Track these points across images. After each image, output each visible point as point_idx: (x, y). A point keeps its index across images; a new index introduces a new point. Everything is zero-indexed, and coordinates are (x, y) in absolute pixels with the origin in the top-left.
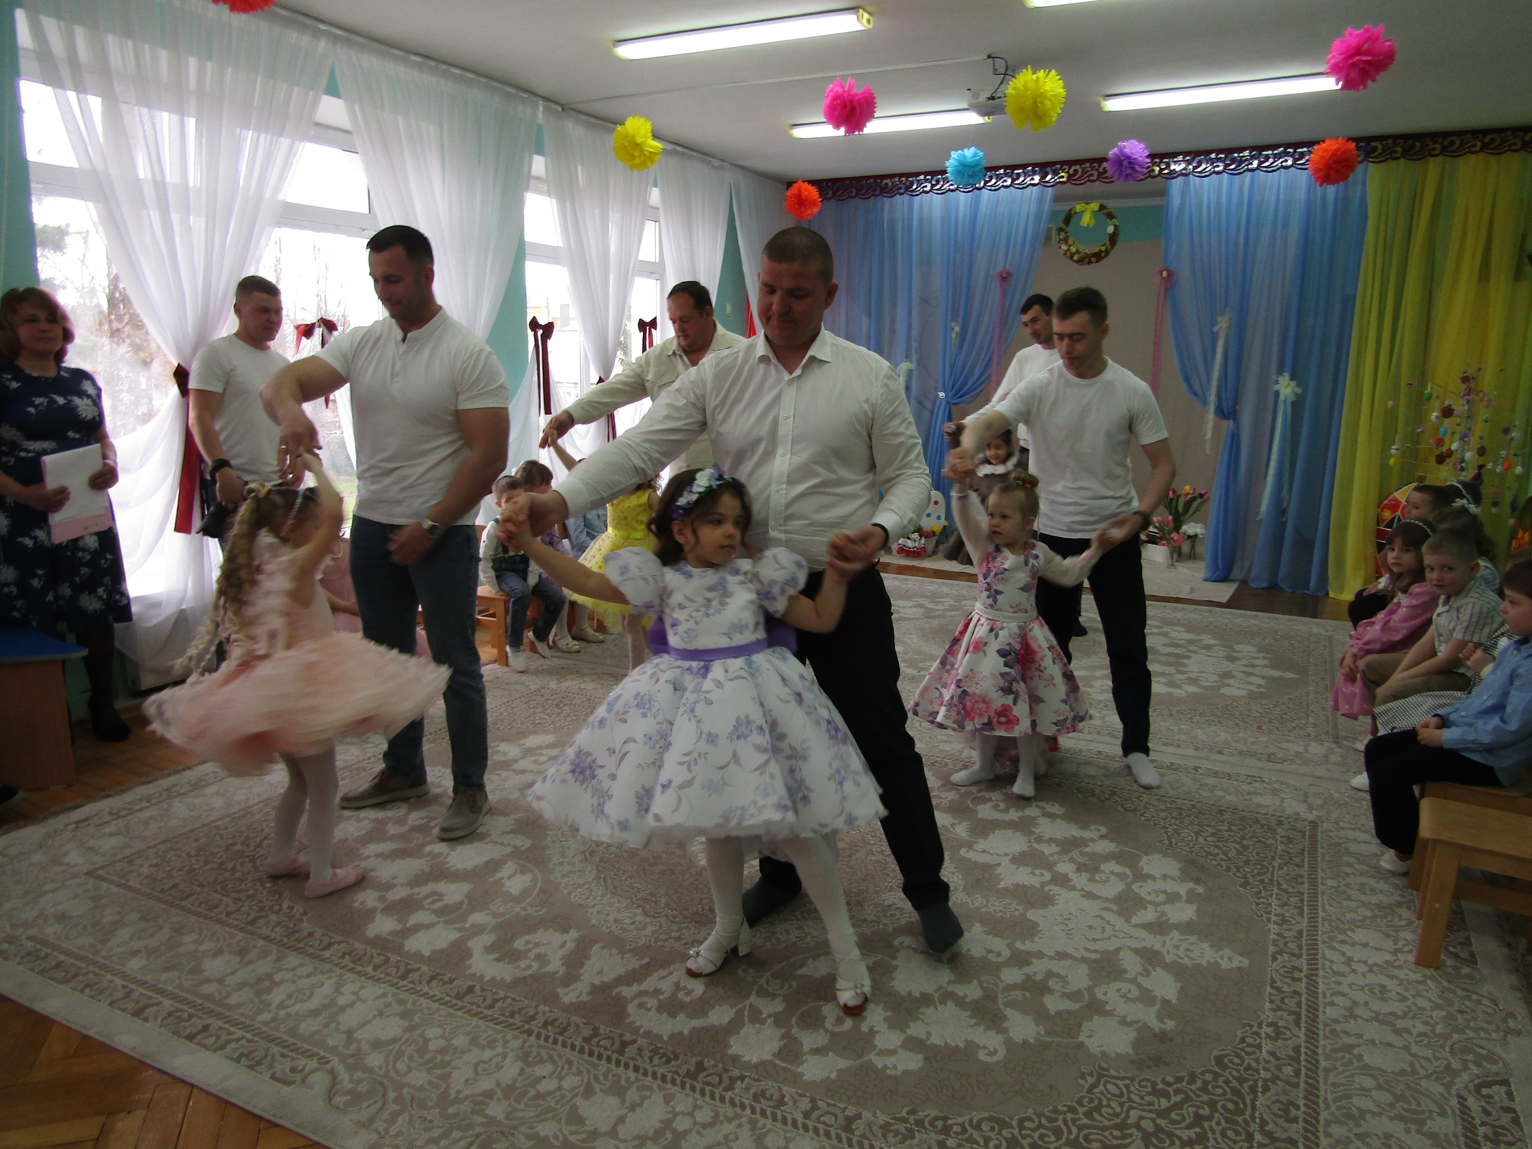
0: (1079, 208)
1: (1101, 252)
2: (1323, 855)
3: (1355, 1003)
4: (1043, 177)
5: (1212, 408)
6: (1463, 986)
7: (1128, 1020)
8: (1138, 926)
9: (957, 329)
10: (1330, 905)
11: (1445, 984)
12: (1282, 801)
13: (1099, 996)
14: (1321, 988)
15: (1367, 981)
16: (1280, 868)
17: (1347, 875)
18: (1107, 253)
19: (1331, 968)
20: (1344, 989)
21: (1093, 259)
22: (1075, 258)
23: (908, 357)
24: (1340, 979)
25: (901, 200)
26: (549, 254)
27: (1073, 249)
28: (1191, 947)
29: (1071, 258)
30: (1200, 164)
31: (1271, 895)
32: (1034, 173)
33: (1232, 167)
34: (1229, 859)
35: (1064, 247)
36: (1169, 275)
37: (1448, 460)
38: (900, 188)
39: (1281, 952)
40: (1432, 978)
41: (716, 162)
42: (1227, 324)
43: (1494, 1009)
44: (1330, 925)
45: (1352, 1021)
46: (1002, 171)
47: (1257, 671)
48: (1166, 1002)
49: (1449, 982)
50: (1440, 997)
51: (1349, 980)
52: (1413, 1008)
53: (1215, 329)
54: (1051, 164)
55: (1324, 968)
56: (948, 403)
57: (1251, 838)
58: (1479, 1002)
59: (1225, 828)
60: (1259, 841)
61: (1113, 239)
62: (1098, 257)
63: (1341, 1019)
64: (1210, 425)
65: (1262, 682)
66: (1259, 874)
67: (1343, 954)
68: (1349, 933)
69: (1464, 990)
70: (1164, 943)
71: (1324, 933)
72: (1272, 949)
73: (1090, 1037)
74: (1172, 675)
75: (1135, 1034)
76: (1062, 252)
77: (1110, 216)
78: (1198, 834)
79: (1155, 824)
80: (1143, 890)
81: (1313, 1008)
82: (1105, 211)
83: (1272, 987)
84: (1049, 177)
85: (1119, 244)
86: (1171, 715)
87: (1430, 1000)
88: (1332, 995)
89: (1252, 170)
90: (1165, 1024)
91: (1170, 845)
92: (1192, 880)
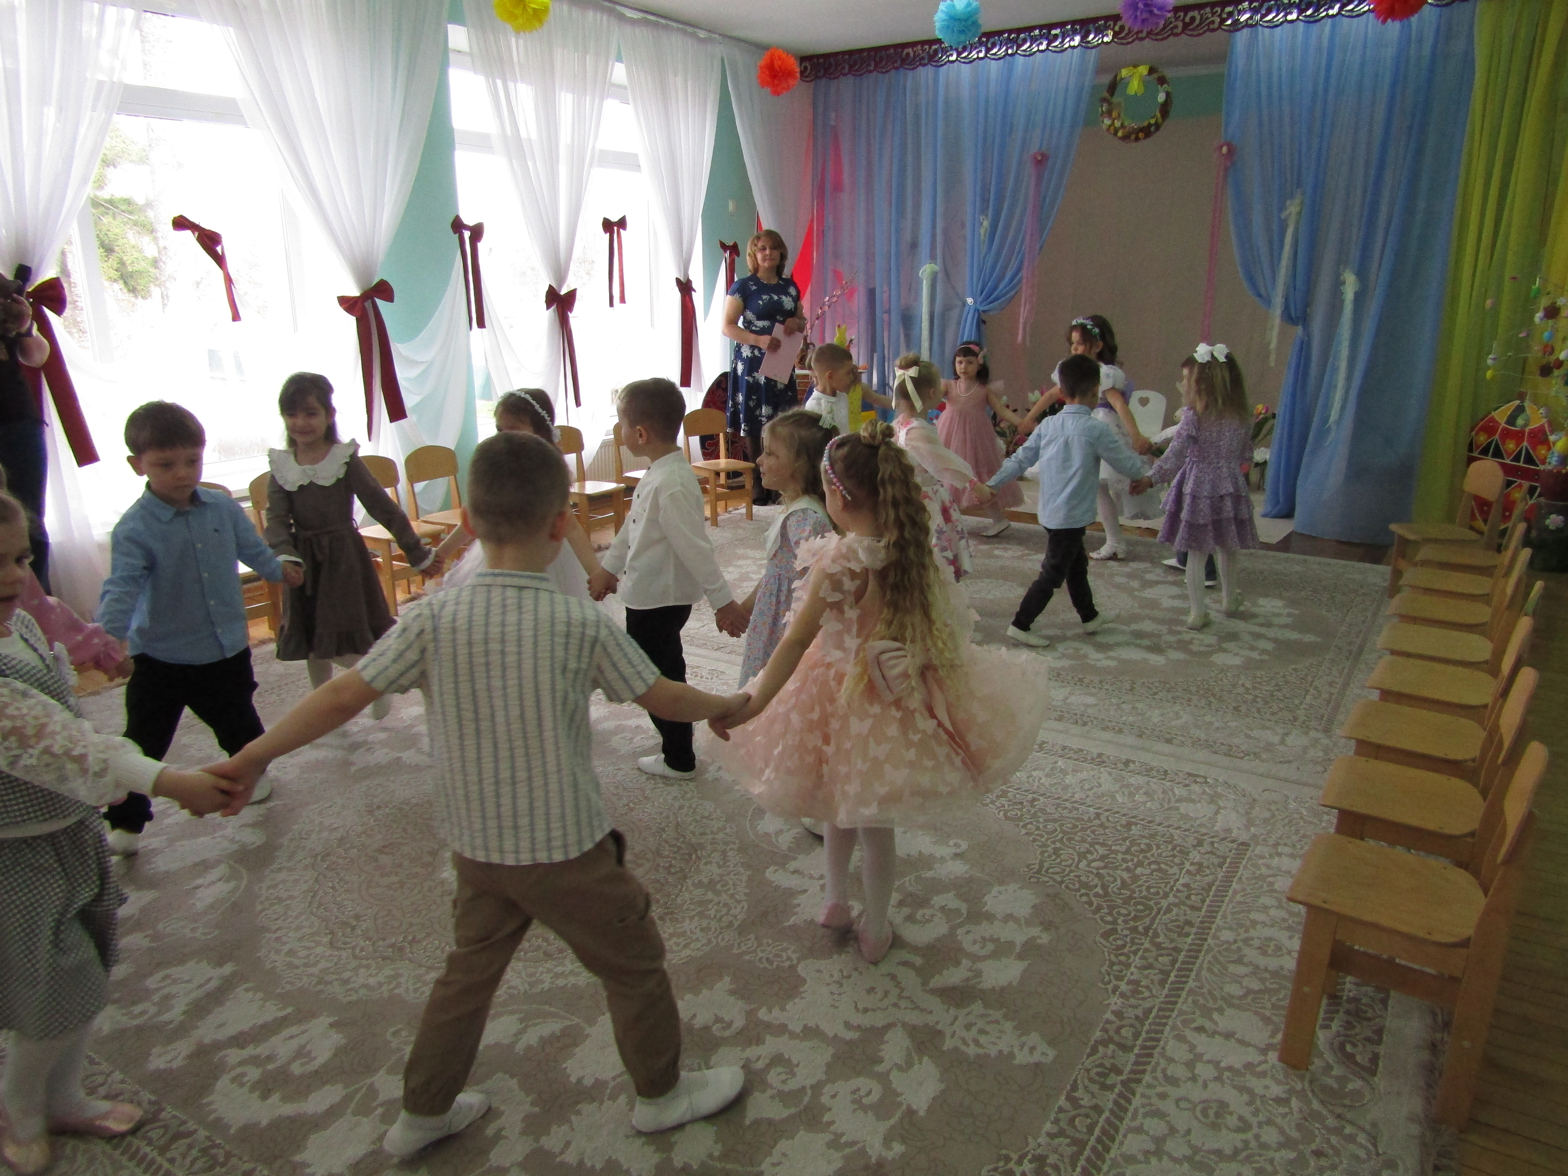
0: (1124, 73)
1: (1150, 125)
2: (1235, 892)
3: (1173, 1131)
4: (1084, 38)
5: (1277, 312)
6: (1339, 1110)
7: (843, 1140)
8: (933, 992)
9: (986, 223)
10: (1210, 970)
11: (1316, 1105)
12: (1217, 813)
13: (825, 1099)
14: (1137, 1101)
15: (1205, 1095)
16: (1168, 910)
17: (1254, 923)
18: (1158, 126)
19: (1164, 1071)
20: (1168, 1106)
21: (1141, 135)
22: (1120, 134)
23: (933, 258)
24: (1168, 1089)
25: (925, 73)
26: (482, 143)
27: (1117, 124)
28: (988, 1028)
29: (1116, 133)
30: (1269, 11)
31: (1135, 953)
32: (1075, 32)
33: (1309, 12)
34: (1106, 894)
35: (1107, 122)
36: (1229, 151)
37: (1556, 372)
38: (923, 58)
39: (1104, 1043)
40: (1301, 1095)
41: (702, 34)
42: (1298, 209)
43: (1368, 1153)
44: (1195, 1002)
45: (1154, 1161)
46: (1037, 32)
47: (1271, 633)
48: (911, 1112)
49: (1322, 1102)
50: (1299, 1127)
51: (1180, 1092)
52: (1253, 1144)
53: (1283, 216)
54: (1095, 20)
55: (1154, 1070)
56: (977, 310)
57: (1150, 864)
58: (1351, 1138)
59: (1123, 848)
60: (1160, 870)
61: (1165, 109)
62: (1147, 132)
63: (1140, 1157)
64: (1275, 332)
65: (1269, 646)
66: (1135, 918)
67: (1192, 1048)
68: (1215, 1016)
69: (1339, 1116)
70: (956, 1018)
71: (1181, 1013)
72: (1098, 1034)
73: (779, 1164)
74: (1159, 636)
75: (839, 1164)
76: (1104, 127)
77: (1162, 81)
78: (1082, 856)
79: (1034, 840)
80: (967, 938)
81: (1109, 1135)
82: (1155, 76)
83: (1069, 1098)
84: (1092, 36)
85: (1172, 113)
86: (1132, 689)
87: (1282, 1131)
88: (1145, 1115)
89: (1333, 16)
90: (891, 1149)
91: (1039, 872)
92: (1042, 923)
